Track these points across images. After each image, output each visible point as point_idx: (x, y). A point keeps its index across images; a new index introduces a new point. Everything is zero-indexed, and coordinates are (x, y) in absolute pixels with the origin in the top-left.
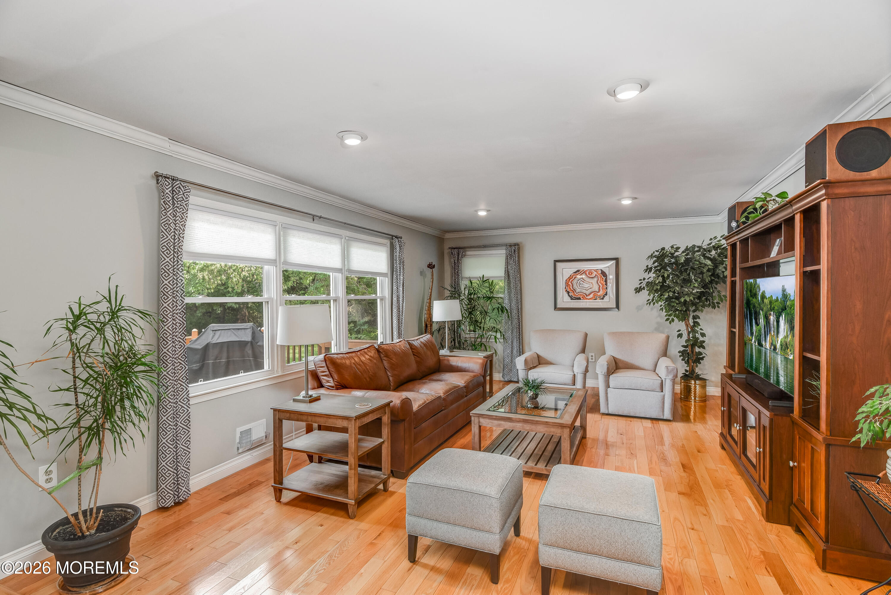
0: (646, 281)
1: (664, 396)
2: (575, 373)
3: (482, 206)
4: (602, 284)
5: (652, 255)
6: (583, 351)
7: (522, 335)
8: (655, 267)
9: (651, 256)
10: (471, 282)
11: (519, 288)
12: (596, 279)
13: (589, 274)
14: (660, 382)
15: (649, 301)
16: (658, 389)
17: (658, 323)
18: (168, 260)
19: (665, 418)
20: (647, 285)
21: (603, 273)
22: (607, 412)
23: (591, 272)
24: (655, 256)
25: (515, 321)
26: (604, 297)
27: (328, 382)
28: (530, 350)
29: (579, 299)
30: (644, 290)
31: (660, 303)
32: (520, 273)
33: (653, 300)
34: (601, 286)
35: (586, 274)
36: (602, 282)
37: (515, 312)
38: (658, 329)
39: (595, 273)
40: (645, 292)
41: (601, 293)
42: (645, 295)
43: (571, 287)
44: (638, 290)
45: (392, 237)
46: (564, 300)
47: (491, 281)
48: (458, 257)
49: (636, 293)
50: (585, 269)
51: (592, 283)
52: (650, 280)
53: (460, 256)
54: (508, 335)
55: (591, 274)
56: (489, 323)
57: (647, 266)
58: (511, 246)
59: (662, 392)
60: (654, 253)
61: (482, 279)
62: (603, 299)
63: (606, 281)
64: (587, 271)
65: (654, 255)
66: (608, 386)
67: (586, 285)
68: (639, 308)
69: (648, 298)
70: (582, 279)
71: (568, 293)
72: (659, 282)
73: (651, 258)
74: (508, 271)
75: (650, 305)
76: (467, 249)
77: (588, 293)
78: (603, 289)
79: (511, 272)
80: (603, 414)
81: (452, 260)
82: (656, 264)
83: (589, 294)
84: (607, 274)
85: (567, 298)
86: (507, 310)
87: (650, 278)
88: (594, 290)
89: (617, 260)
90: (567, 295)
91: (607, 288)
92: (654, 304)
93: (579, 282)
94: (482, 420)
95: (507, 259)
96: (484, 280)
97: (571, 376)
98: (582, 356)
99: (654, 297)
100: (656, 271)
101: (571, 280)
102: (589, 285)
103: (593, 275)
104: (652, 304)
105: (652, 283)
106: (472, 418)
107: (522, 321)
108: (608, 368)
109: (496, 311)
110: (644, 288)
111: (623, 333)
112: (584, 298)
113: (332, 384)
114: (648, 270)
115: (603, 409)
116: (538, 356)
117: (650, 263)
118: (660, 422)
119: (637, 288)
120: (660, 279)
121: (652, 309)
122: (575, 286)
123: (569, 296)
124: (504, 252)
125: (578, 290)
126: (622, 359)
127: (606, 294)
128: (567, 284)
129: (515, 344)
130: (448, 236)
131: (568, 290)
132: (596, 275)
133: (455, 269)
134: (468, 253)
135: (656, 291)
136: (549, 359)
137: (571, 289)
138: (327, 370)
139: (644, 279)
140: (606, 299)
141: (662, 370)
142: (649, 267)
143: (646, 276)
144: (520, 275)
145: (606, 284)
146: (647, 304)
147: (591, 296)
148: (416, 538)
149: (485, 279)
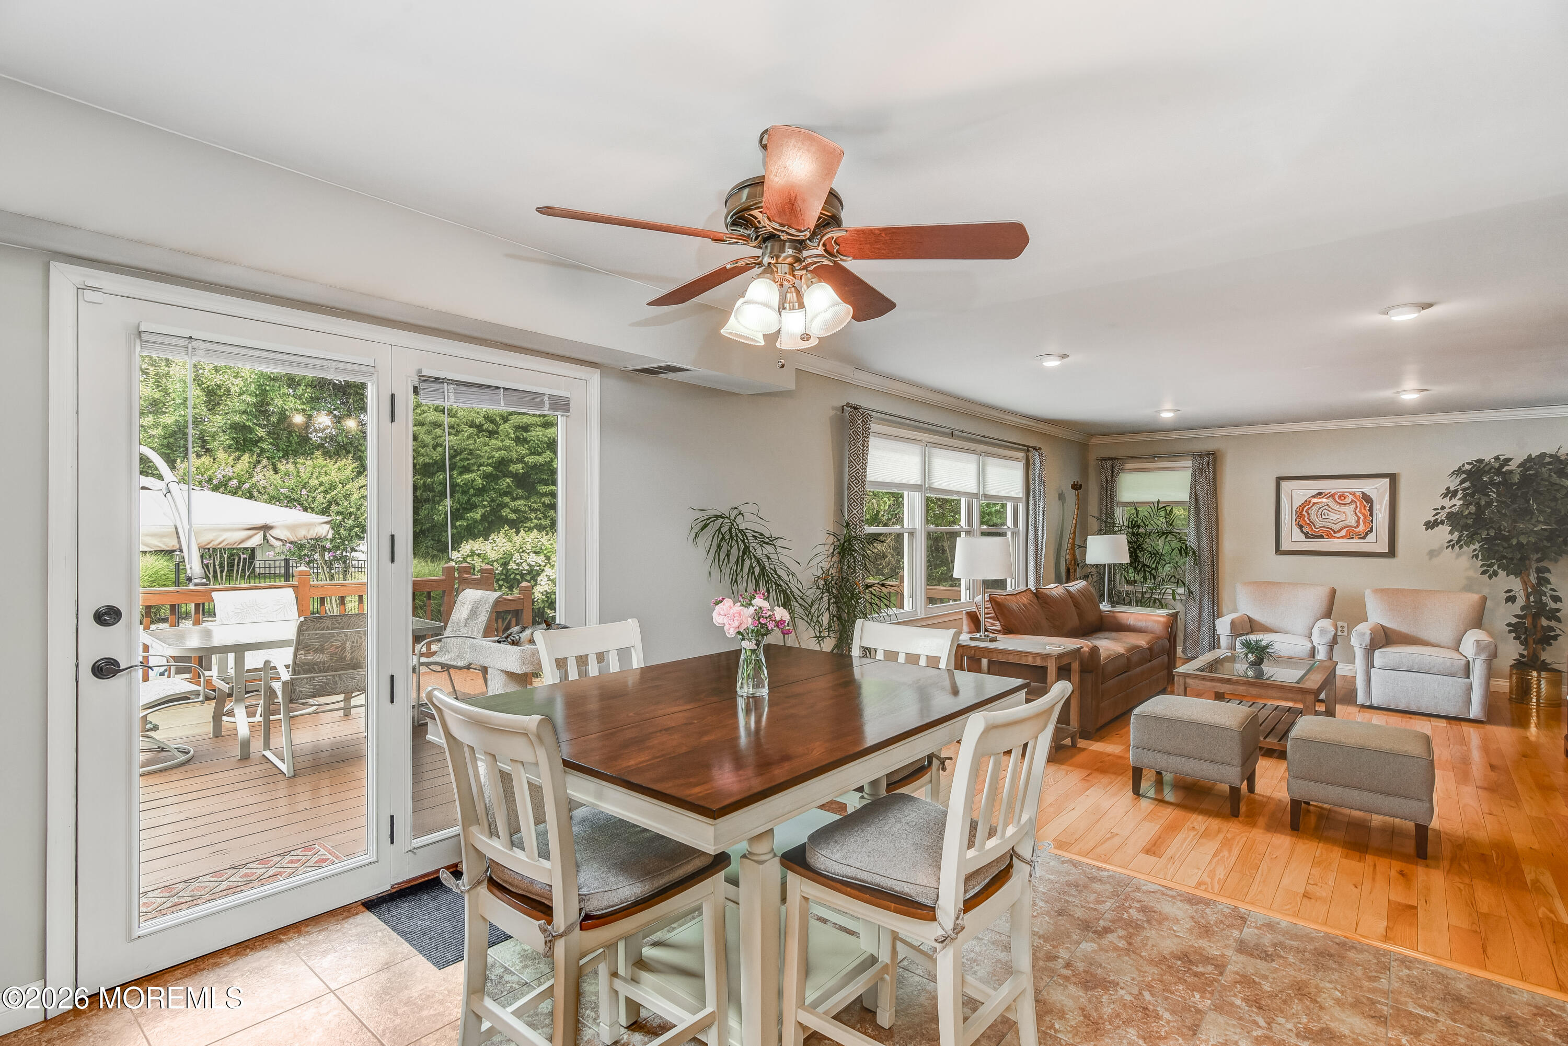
0: (1447, 510)
1: (1471, 685)
2: (1315, 644)
3: (1168, 406)
4: (1364, 515)
5: (1460, 468)
6: (1328, 614)
7: (1218, 590)
8: (1464, 490)
9: (1458, 472)
10: (1136, 509)
11: (1213, 519)
12: (1352, 507)
13: (1340, 497)
14: (1463, 662)
15: (1451, 543)
16: (1461, 673)
17: (1468, 578)
18: (856, 489)
19: (1472, 717)
20: (1447, 517)
21: (1367, 498)
22: (1368, 704)
23: (1343, 496)
24: (1463, 472)
25: (1207, 569)
26: (1367, 534)
27: (993, 625)
28: (1235, 610)
29: (1322, 537)
30: (1443, 524)
31: (1472, 547)
32: (1216, 497)
33: (1459, 541)
34: (1362, 518)
35: (1334, 499)
36: (1363, 511)
37: (1206, 554)
38: (1468, 588)
39: (1351, 497)
40: (1446, 528)
41: (1361, 528)
42: (1444, 533)
43: (1306, 519)
44: (1430, 525)
45: (1027, 449)
46: (1293, 538)
47: (1168, 508)
48: (1112, 472)
49: (1427, 529)
50: (1333, 491)
51: (1344, 513)
52: (1455, 509)
53: (1116, 471)
54: (1195, 588)
55: (1342, 498)
56: (1165, 571)
57: (1448, 489)
58: (1201, 456)
59: (1468, 677)
60: (1463, 465)
61: (1156, 505)
62: (1364, 538)
63: (1371, 509)
64: (1335, 493)
65: (1463, 469)
66: (1370, 665)
67: (1334, 517)
68: (1432, 554)
69: (1449, 537)
70: (1326, 507)
71: (1301, 527)
72: (1470, 513)
73: (1458, 475)
74: (1196, 494)
75: (1453, 548)
76: (1126, 461)
77: (1336, 528)
78: (1364, 521)
79: (1201, 495)
80: (1363, 707)
81: (1104, 477)
82: (1467, 484)
83: (1339, 531)
84: (1374, 497)
85: (1298, 535)
86: (1194, 552)
87: (1454, 505)
88: (1349, 524)
89: (1393, 478)
90: (1299, 531)
91: (1372, 521)
92: (1461, 547)
93: (1320, 511)
94: (1189, 681)
95: (1194, 475)
96: (1159, 506)
97: (1309, 648)
98: (1326, 623)
99: (1460, 536)
100: (1464, 497)
101: (1307, 508)
102: (1339, 516)
103: (1348, 501)
104: (1457, 547)
105: (1457, 513)
106: (1176, 678)
107: (1217, 570)
108: (1372, 640)
109: (1176, 551)
110: (1442, 522)
111: (1402, 591)
112: (1330, 536)
113: (998, 627)
114: (1450, 493)
115: (1361, 698)
116: (1251, 620)
117: (1453, 484)
118: (1463, 723)
119: (1430, 522)
120: (1472, 508)
121: (1458, 556)
122: (1313, 517)
123: (1302, 532)
124: (1190, 464)
125: (1318, 523)
126: (1398, 629)
127: (1371, 530)
128: (1300, 515)
129: (1206, 601)
130: (1095, 441)
131: (1300, 523)
132: (1352, 501)
133: (1107, 489)
134: (1128, 466)
135: (1465, 527)
136: (1268, 625)
137: (1305, 521)
138: (992, 611)
139: (1443, 508)
140: (1371, 537)
141: (1469, 646)
142: (1452, 489)
143: (1447, 503)
144: (1216, 500)
145: (1371, 515)
146: (1448, 547)
147: (1343, 533)
148: (1141, 769)
149: (1161, 506)
